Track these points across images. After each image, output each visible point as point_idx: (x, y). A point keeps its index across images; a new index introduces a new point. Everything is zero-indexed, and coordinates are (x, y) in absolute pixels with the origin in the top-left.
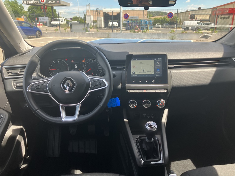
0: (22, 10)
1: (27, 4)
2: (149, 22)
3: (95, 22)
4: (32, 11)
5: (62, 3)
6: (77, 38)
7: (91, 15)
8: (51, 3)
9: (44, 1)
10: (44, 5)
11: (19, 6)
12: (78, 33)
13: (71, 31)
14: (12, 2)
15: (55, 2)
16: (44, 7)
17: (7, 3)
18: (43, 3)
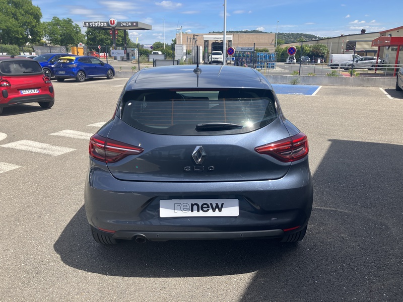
0: (77, 33)
1: (89, 27)
2: (270, 56)
3: (189, 54)
4: (92, 35)
5: (140, 26)
7: (183, 45)
8: (125, 26)
9: (114, 23)
10: (114, 28)
11: (74, 27)
14: (64, 20)
15: (130, 24)
16: (114, 32)
17: (56, 22)
18: (113, 26)
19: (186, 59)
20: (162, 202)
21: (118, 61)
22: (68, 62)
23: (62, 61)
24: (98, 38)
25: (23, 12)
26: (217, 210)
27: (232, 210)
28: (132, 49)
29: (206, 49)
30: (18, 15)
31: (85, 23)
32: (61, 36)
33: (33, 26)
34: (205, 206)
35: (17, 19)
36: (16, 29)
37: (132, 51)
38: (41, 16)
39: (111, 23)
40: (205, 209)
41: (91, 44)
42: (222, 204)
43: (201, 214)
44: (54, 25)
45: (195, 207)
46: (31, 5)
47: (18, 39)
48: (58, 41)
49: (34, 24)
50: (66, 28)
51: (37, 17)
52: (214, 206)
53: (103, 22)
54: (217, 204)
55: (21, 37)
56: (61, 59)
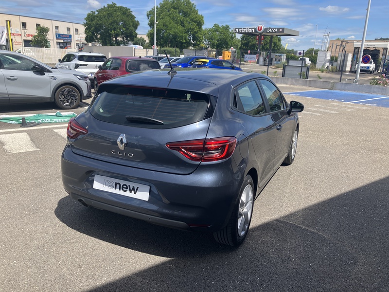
0: (232, 38)
1: (238, 33)
4: (246, 40)
5: (286, 32)
6: (287, 85)
7: (327, 51)
8: (271, 32)
9: (261, 29)
10: (261, 34)
11: (230, 33)
12: (290, 79)
13: (283, 76)
14: (223, 27)
15: (276, 30)
16: (260, 38)
17: (216, 28)
18: (260, 32)
19: (328, 66)
20: (96, 177)
21: (260, 65)
22: (202, 64)
23: (198, 63)
24: (250, 44)
25: (189, 20)
26: (133, 192)
27: (143, 195)
28: (280, 55)
29: (356, 56)
30: (185, 22)
31: (235, 29)
32: (218, 41)
33: (195, 32)
34: (125, 186)
35: (184, 26)
36: (181, 35)
37: (280, 56)
38: (203, 23)
39: (259, 30)
40: (125, 189)
41: (243, 49)
42: (138, 188)
43: (121, 192)
44: (214, 31)
45: (118, 186)
46: (197, 14)
47: (182, 43)
48: (215, 45)
49: (196, 30)
50: (224, 34)
51: (200, 24)
52: (131, 188)
53: (251, 29)
54: (133, 187)
55: (185, 41)
56: (197, 61)
